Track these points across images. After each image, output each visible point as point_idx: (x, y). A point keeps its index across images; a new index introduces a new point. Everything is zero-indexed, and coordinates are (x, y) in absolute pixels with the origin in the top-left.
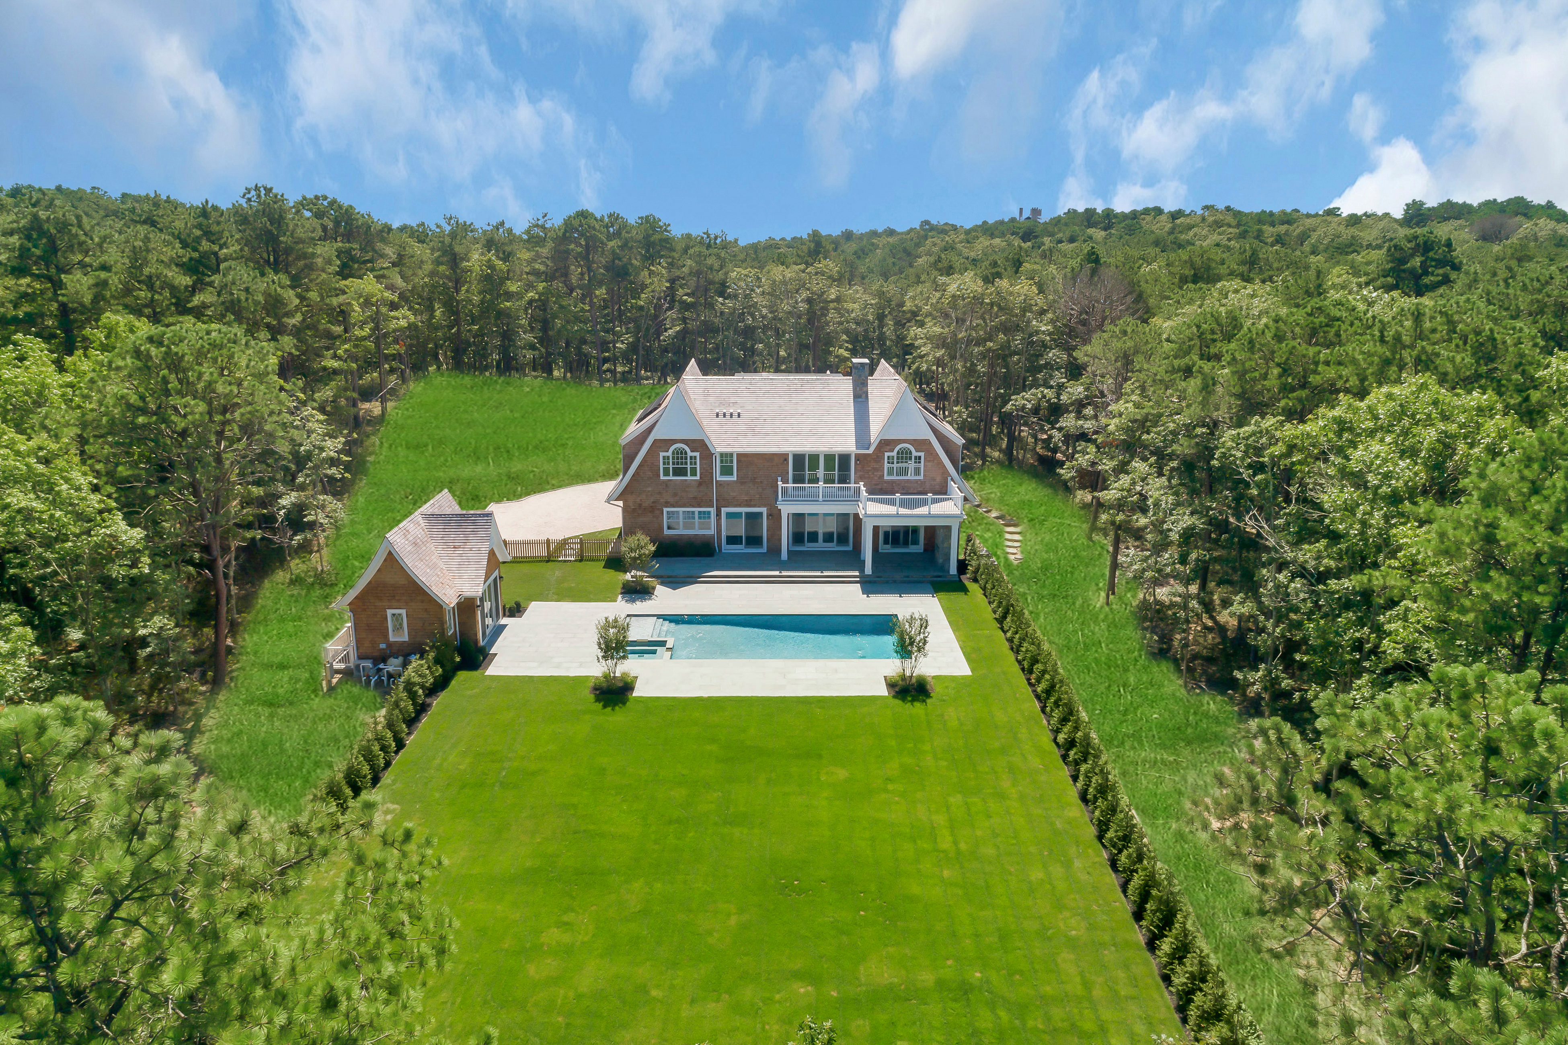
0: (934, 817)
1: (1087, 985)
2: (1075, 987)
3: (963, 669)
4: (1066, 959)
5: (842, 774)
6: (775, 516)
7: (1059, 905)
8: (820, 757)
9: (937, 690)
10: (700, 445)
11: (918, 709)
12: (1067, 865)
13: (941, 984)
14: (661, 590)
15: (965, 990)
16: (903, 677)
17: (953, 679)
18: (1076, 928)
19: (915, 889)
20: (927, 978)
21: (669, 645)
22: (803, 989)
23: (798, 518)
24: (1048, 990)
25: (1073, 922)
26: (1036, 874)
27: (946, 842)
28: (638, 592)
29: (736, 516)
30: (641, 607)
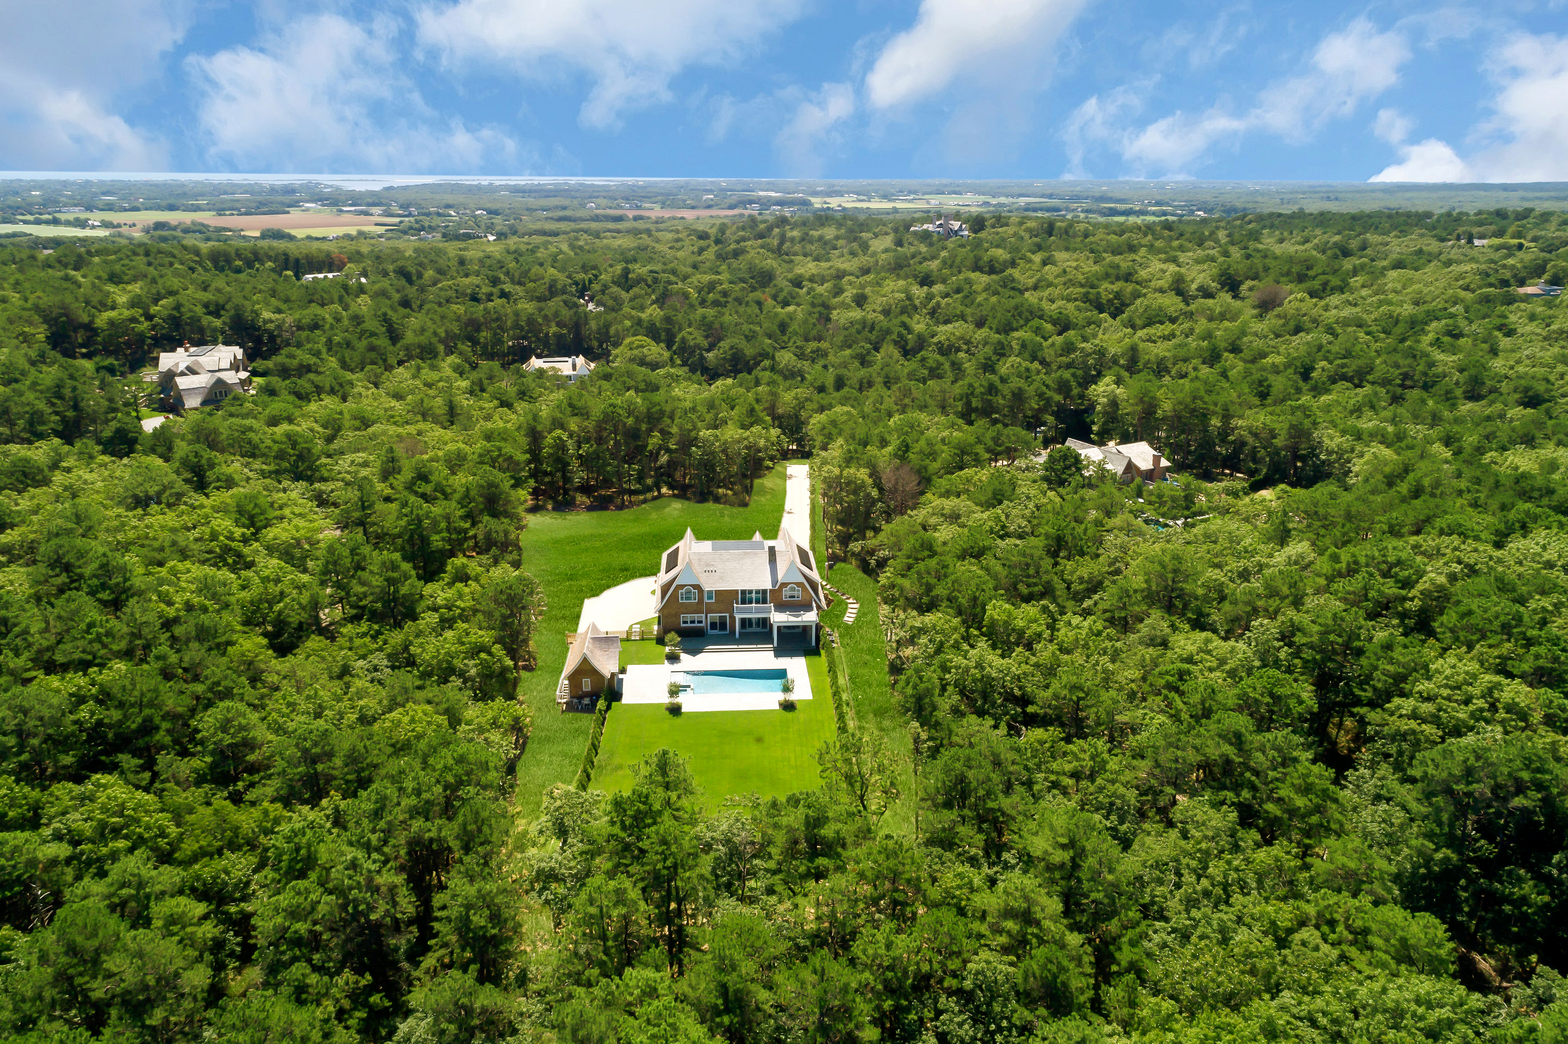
3: (809, 696)
6: (733, 618)
9: (798, 706)
10: (698, 587)
11: (789, 715)
14: (684, 656)
16: (785, 701)
17: (805, 700)
23: (743, 621)
28: (673, 658)
29: (715, 616)
30: (676, 667)
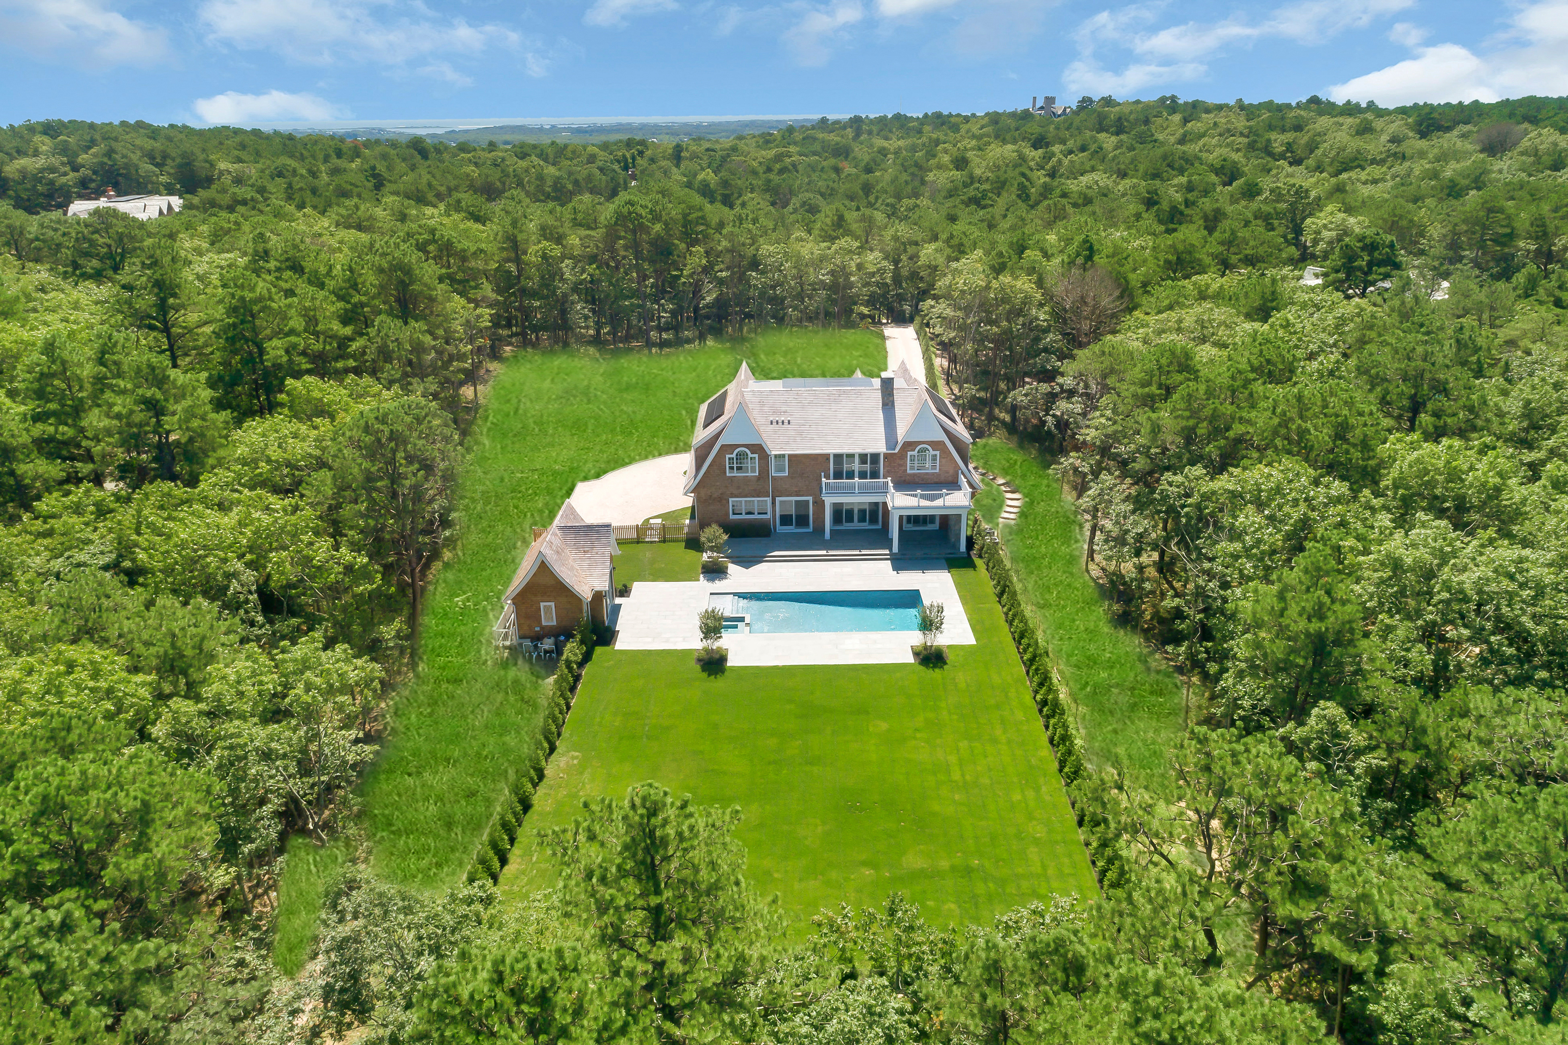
0: (949, 758)
1: (1044, 867)
2: (1037, 868)
3: (970, 639)
4: (1033, 852)
5: (884, 726)
6: (820, 505)
7: (1031, 817)
8: (867, 713)
9: (951, 657)
10: (759, 449)
11: (937, 674)
12: (1037, 790)
13: (953, 868)
14: (733, 569)
15: (968, 871)
16: (926, 647)
17: (962, 647)
18: (1040, 832)
19: (936, 807)
20: (944, 864)
21: (747, 620)
22: (868, 872)
23: (837, 509)
24: (1020, 870)
25: (1038, 828)
26: (1017, 797)
27: (956, 776)
28: (715, 571)
29: (787, 503)
30: (720, 585)
